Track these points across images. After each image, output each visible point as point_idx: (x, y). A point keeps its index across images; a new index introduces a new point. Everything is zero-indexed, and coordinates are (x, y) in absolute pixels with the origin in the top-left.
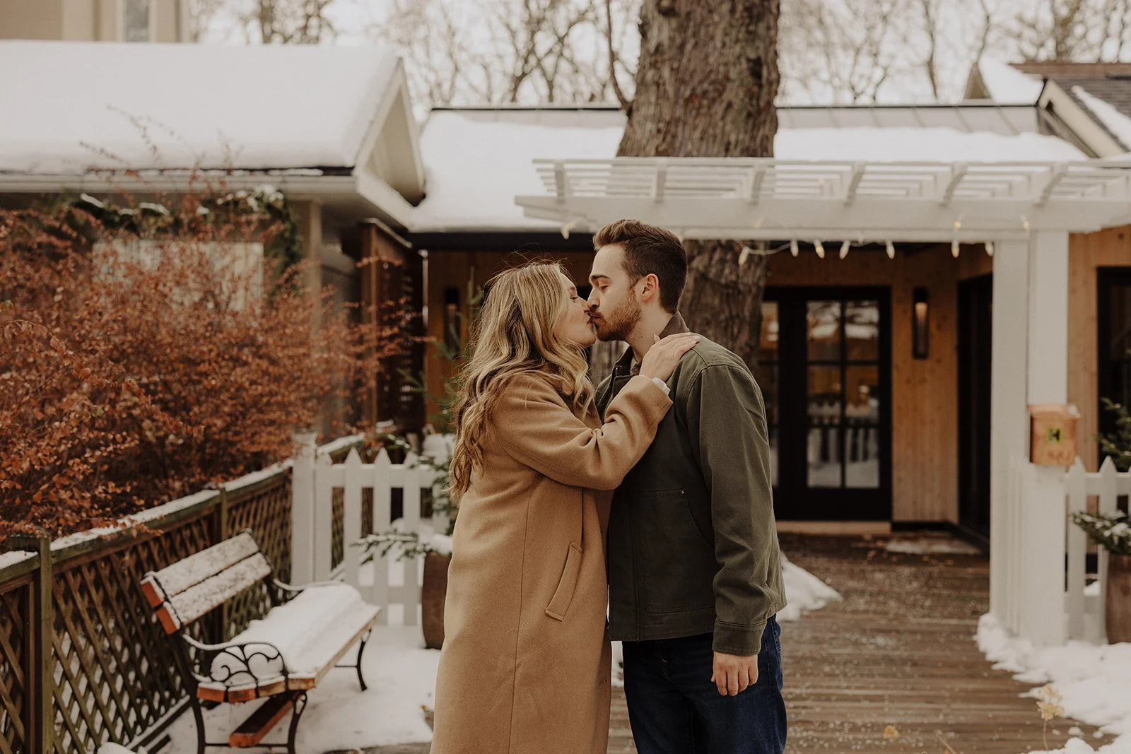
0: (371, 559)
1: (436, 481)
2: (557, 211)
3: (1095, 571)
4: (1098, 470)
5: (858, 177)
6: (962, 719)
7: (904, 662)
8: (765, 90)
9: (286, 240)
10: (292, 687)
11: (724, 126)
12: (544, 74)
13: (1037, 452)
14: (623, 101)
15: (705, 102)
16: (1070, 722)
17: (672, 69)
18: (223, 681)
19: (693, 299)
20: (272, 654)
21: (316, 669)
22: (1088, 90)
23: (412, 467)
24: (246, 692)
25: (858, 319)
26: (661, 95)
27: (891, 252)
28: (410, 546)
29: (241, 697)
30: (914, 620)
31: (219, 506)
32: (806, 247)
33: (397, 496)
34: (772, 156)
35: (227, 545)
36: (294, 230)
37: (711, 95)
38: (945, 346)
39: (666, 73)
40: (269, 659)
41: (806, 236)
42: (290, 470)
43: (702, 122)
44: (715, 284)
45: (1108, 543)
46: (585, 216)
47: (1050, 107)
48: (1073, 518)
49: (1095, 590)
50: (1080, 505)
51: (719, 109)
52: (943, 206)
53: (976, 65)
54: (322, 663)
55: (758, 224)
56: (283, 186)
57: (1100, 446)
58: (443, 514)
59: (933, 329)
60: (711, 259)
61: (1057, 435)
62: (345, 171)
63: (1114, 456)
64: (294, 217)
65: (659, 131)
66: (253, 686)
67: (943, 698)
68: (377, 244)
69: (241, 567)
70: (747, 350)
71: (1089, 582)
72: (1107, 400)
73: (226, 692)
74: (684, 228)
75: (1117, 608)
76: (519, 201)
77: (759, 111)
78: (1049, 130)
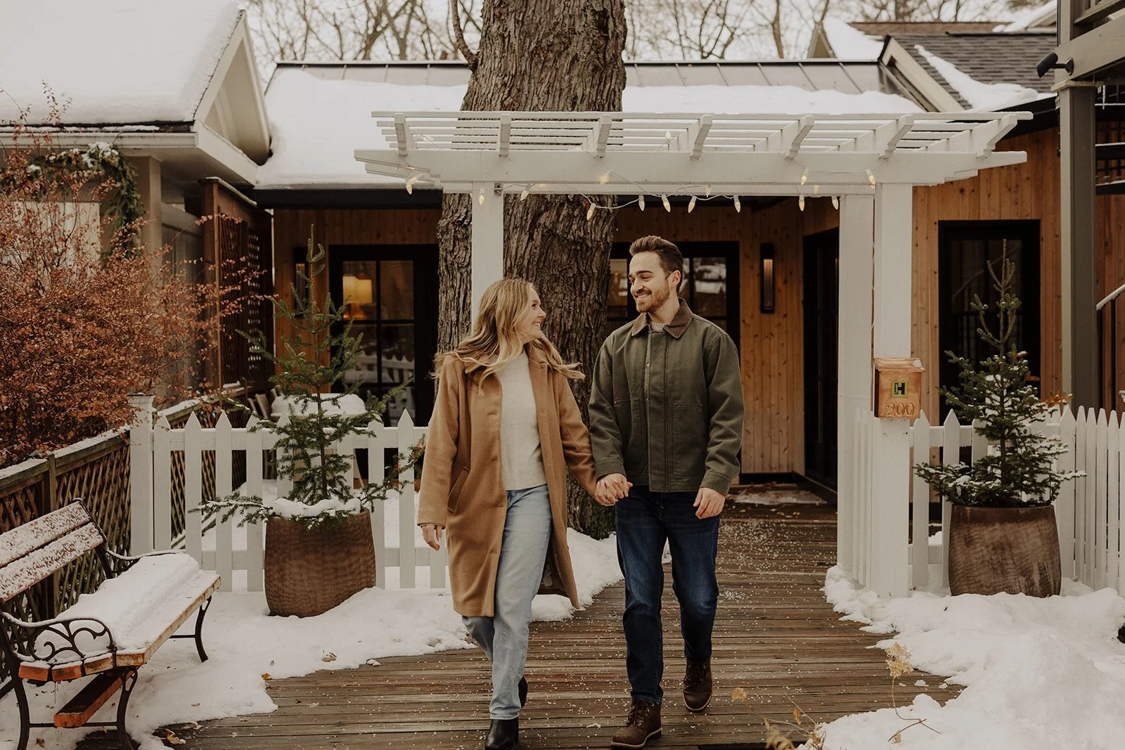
0: (212, 525)
1: (279, 444)
2: (398, 166)
3: (940, 520)
4: (941, 424)
5: (704, 130)
6: (810, 674)
7: (753, 616)
8: (611, 43)
9: (123, 198)
10: (120, 663)
11: (570, 79)
12: (396, 34)
13: (882, 406)
14: (468, 55)
15: (551, 55)
16: (916, 674)
17: (517, 21)
18: (47, 659)
19: (541, 254)
20: (99, 629)
21: (147, 643)
22: (928, 49)
23: (253, 430)
24: (71, 669)
25: (706, 276)
26: (506, 48)
27: (738, 206)
28: (253, 511)
29: (66, 675)
30: (762, 573)
31: (46, 474)
32: (654, 202)
33: (239, 459)
34: (620, 110)
35: (55, 515)
36: (130, 188)
37: (556, 48)
38: (792, 301)
39: (511, 25)
40: (95, 635)
41: (652, 190)
42: (128, 433)
43: (547, 76)
44: (561, 240)
45: (951, 494)
46: (428, 171)
47: (892, 64)
48: (919, 471)
49: (938, 539)
50: (923, 458)
51: (565, 62)
52: (790, 159)
53: (820, 23)
54: (153, 637)
55: (604, 179)
56: (118, 142)
57: (943, 398)
58: (287, 477)
59: (780, 284)
60: (558, 215)
61: (902, 389)
62: (183, 126)
63: (957, 408)
64: (131, 174)
65: (505, 85)
66: (80, 663)
67: (793, 651)
68: (218, 201)
69: (71, 537)
70: (596, 306)
71: (933, 531)
72: (950, 353)
73: (50, 670)
74: (529, 183)
75: (960, 558)
76: (359, 156)
77: (605, 66)
78: (893, 88)
